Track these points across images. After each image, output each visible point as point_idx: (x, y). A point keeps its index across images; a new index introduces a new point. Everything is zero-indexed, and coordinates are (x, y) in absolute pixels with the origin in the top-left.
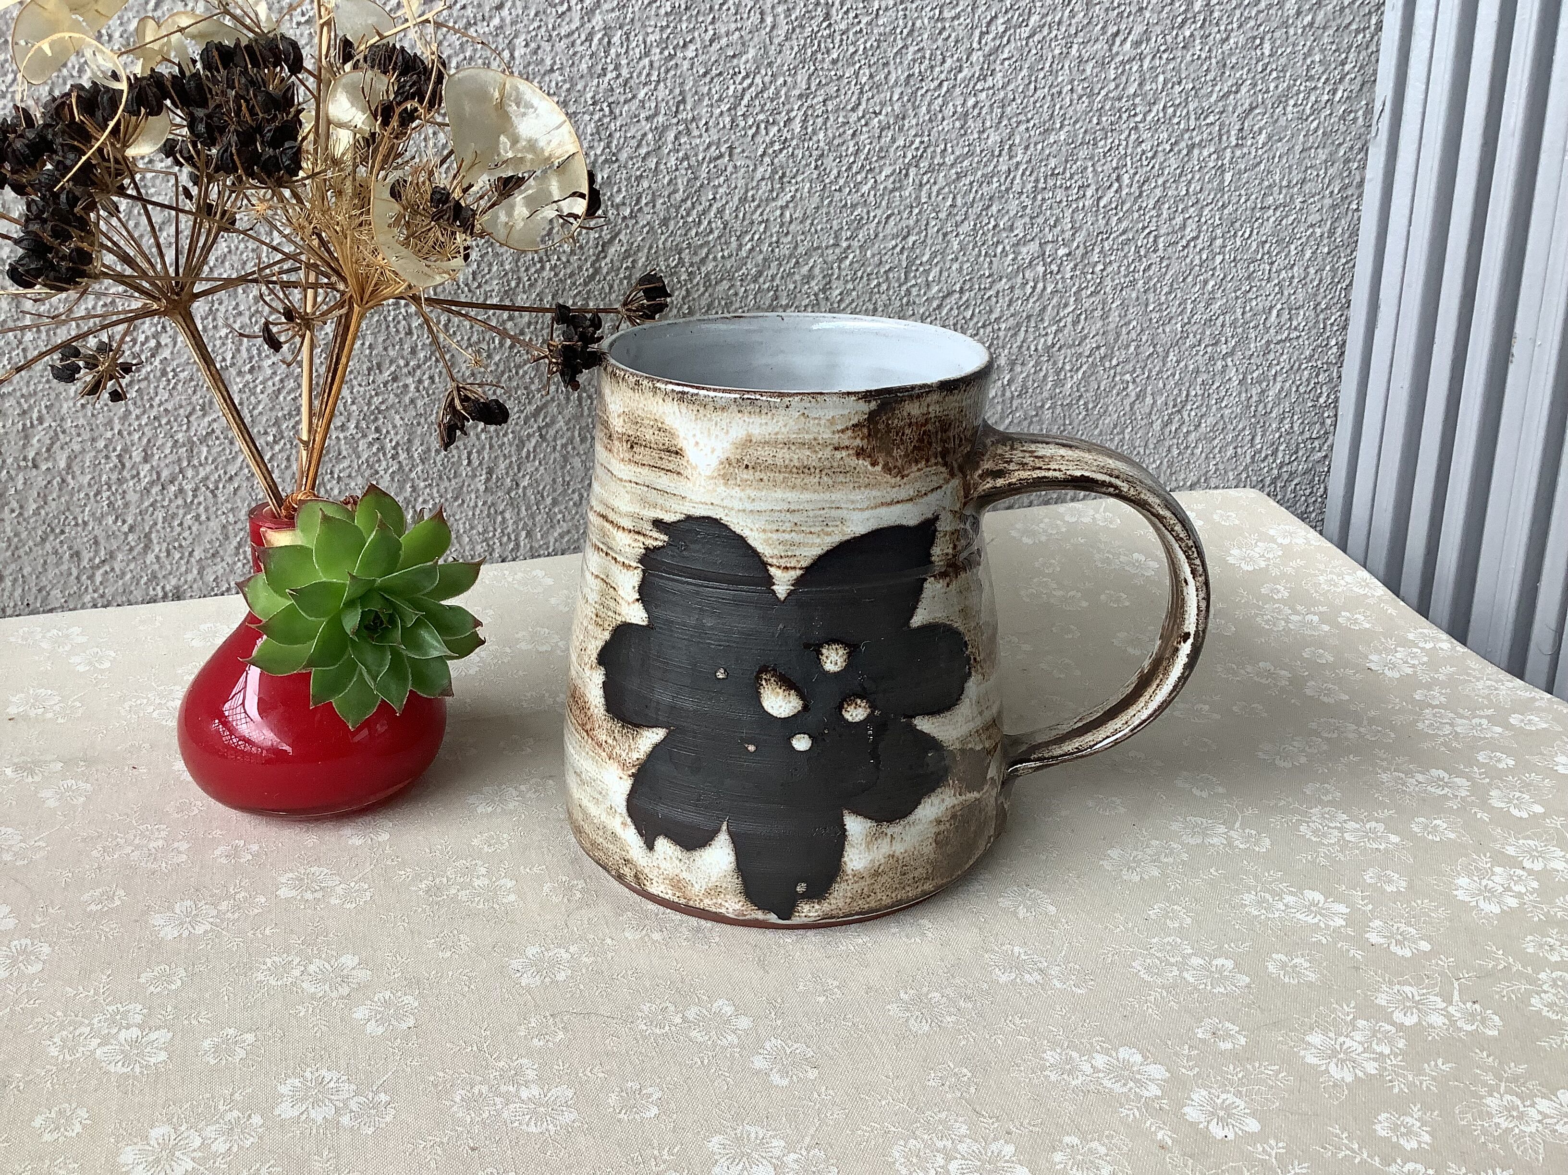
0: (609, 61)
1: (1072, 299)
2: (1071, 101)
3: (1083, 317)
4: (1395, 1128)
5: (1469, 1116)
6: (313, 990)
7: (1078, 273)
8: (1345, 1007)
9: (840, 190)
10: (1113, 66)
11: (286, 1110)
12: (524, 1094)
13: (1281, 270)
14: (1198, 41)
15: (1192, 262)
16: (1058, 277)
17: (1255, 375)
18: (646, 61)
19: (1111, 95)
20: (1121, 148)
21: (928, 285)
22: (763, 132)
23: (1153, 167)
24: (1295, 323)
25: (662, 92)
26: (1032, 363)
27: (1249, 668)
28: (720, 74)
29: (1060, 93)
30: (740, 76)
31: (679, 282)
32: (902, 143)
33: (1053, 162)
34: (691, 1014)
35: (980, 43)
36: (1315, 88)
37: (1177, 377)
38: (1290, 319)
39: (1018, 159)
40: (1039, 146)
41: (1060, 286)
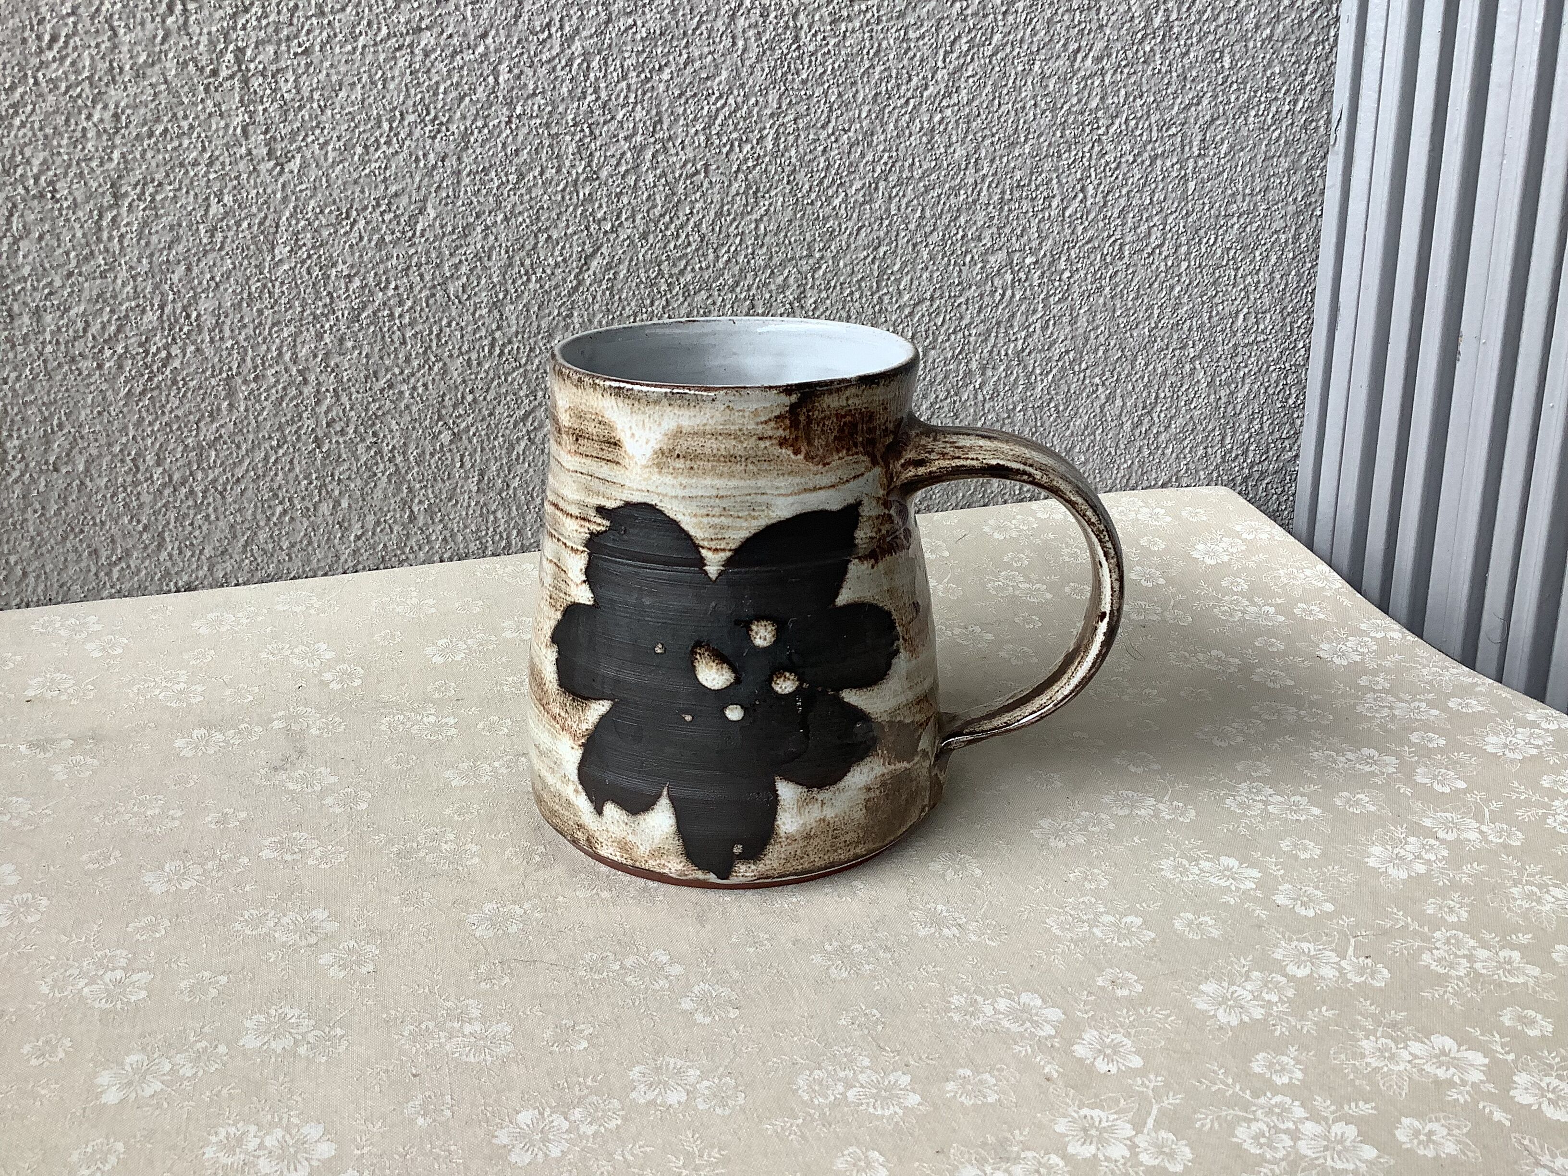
0: (588, 84)
1: (1041, 305)
2: (1035, 115)
3: (1052, 322)
4: (1270, 1066)
5: (1343, 1056)
6: (284, 939)
7: (1046, 280)
8: (1242, 960)
9: (812, 203)
10: (1075, 81)
11: (250, 1042)
12: (468, 1029)
13: (1246, 275)
14: (1158, 56)
15: (1157, 268)
16: (1026, 284)
17: (1223, 377)
18: (624, 84)
19: (1074, 109)
20: (1084, 160)
21: (900, 293)
22: (737, 150)
23: (1117, 178)
24: (1262, 327)
25: (639, 113)
26: (1002, 368)
27: (1201, 656)
28: (695, 95)
29: (1024, 108)
30: (714, 97)
31: (659, 292)
32: (871, 158)
33: (1018, 174)
34: (628, 963)
35: (944, 61)
36: (1276, 99)
37: (1146, 379)
38: (1257, 323)
39: (984, 172)
40: (1005, 160)
41: (1028, 292)
